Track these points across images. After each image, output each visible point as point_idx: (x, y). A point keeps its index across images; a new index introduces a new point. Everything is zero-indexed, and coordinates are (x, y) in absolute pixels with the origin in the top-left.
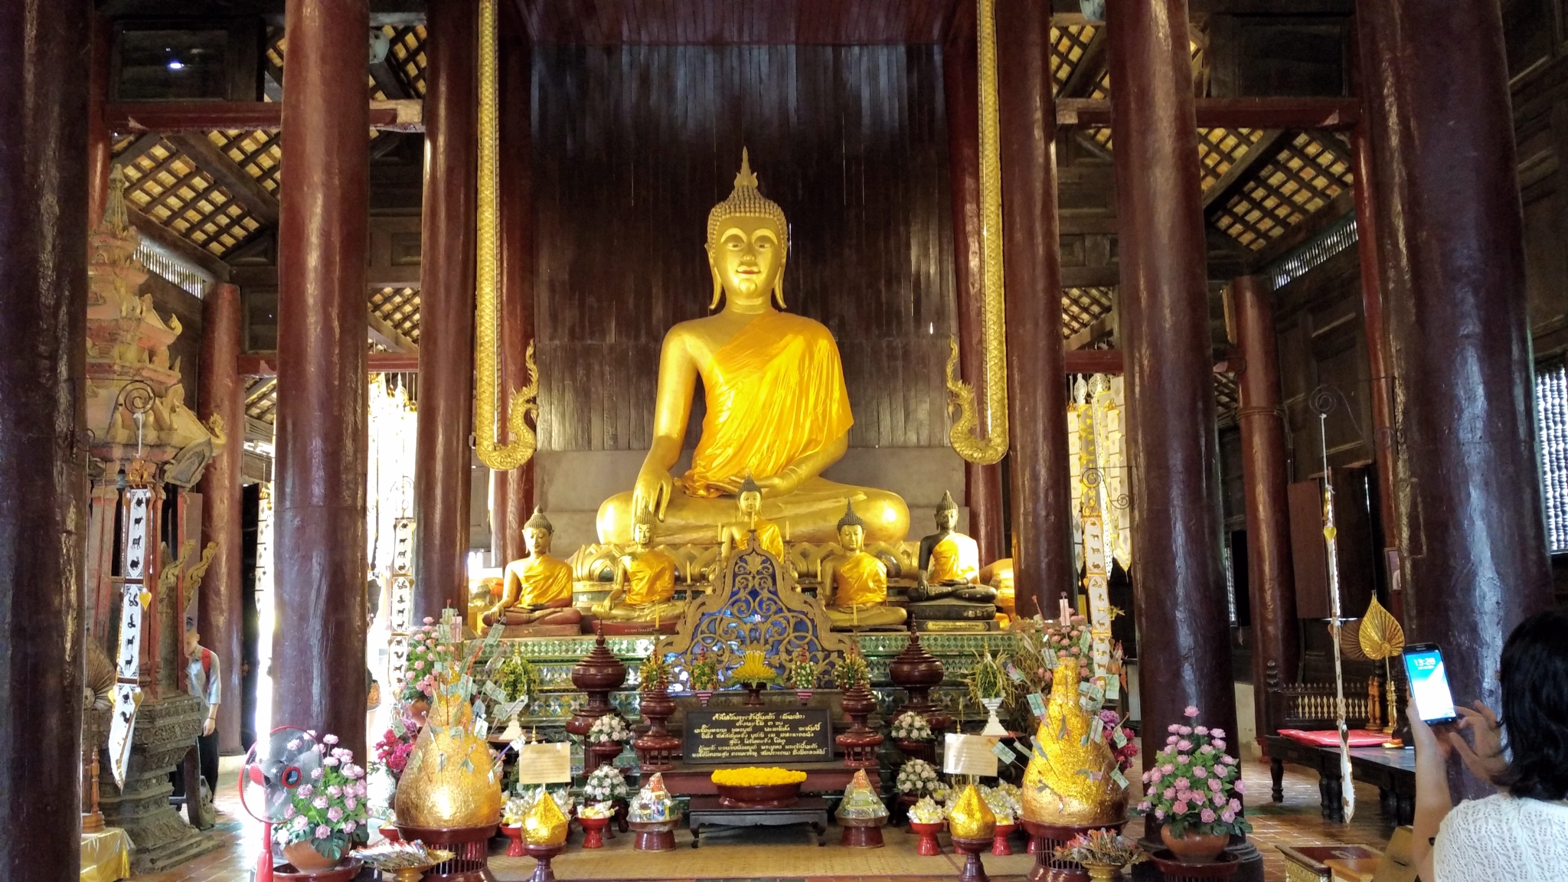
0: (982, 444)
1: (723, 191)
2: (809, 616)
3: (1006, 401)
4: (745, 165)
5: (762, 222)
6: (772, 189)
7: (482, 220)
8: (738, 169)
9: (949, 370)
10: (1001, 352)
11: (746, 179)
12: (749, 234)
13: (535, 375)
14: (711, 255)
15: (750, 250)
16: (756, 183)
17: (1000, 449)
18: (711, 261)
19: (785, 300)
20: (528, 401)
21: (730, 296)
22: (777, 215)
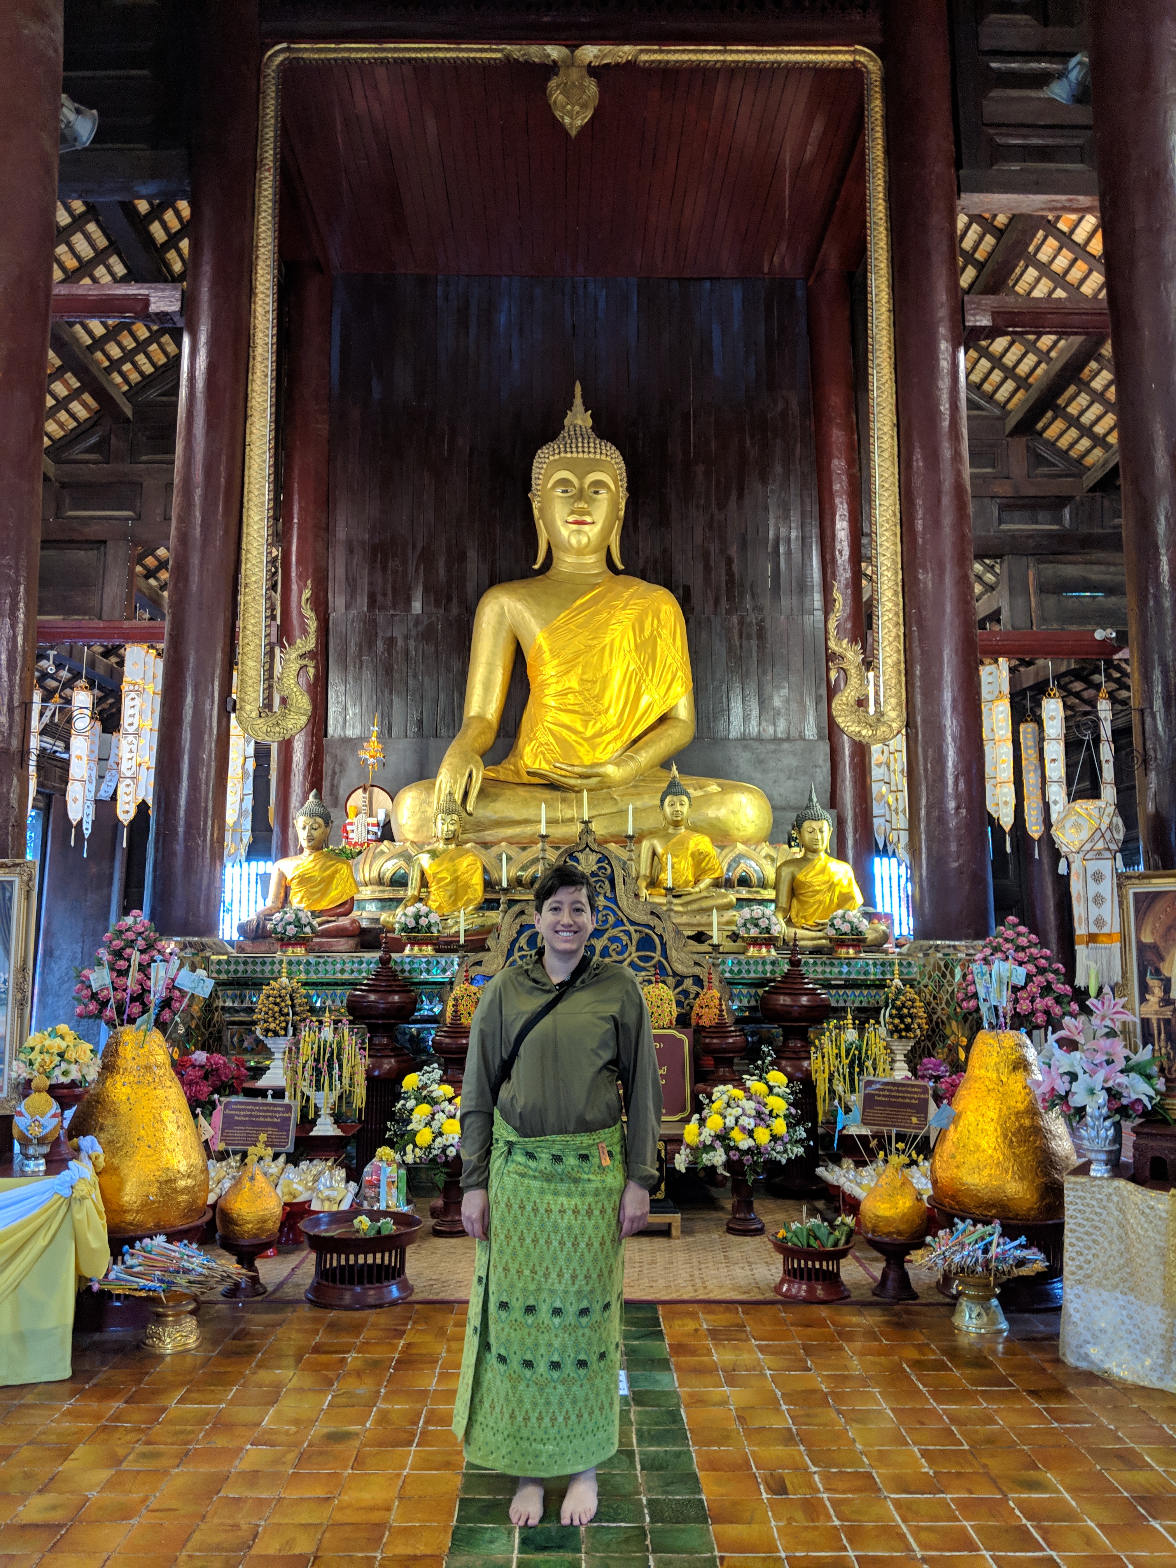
2: (659, 931)
3: (903, 666)
4: (578, 401)
5: (597, 465)
11: (578, 418)
12: (581, 478)
13: (312, 624)
14: (535, 505)
15: (582, 496)
16: (590, 422)
17: (894, 725)
18: (536, 513)
20: (302, 656)
21: (557, 553)
22: (615, 458)
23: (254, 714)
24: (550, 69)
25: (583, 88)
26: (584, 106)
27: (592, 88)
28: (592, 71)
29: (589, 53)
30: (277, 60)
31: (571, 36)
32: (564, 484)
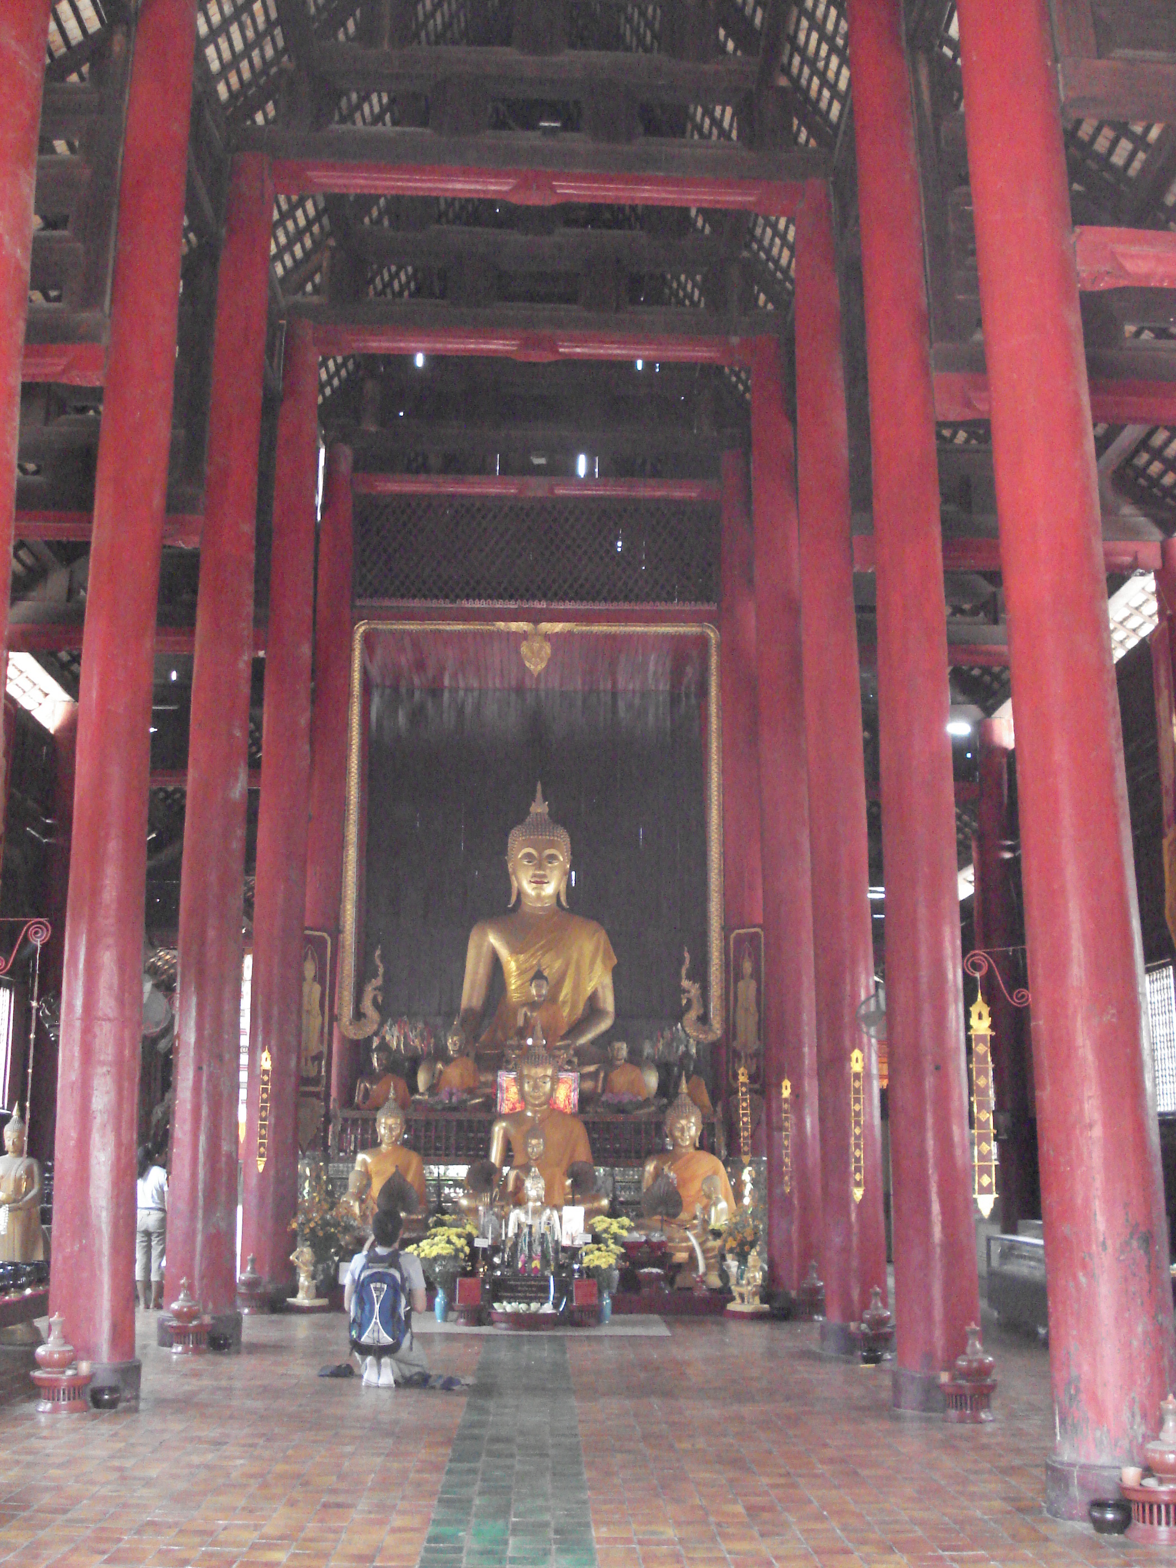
0: (705, 1028)
1: (520, 816)
4: (539, 795)
5: (552, 844)
6: (559, 817)
7: (347, 857)
8: (533, 798)
9: (684, 972)
10: (721, 960)
11: (539, 808)
12: (540, 851)
13: (381, 970)
14: (510, 865)
15: (540, 866)
16: (547, 810)
18: (510, 870)
19: (568, 903)
20: (375, 989)
21: (524, 899)
22: (563, 838)
23: (347, 1023)
24: (524, 636)
25: (541, 648)
26: (542, 660)
27: (547, 649)
28: (547, 637)
29: (546, 627)
30: (361, 630)
31: (536, 617)
32: (529, 856)
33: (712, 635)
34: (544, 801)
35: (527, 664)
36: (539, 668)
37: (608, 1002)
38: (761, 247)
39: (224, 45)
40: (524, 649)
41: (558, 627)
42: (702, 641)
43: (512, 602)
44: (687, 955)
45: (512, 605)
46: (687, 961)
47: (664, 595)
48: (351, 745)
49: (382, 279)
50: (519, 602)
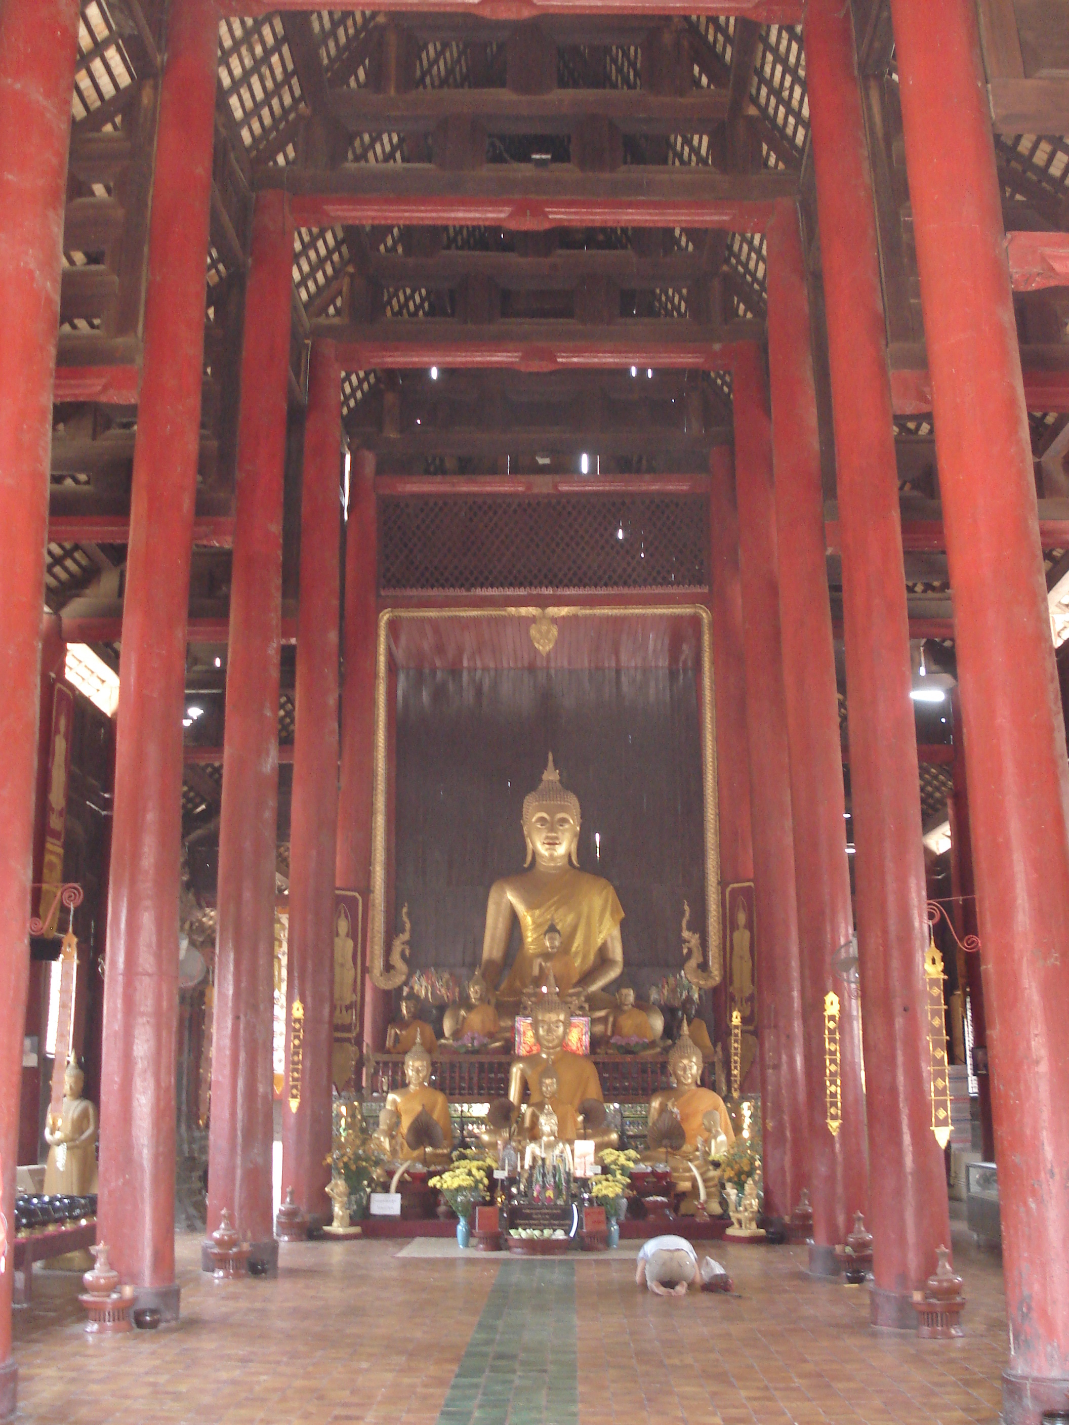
0: (705, 975)
3: (721, 946)
4: (550, 764)
5: (563, 809)
6: (569, 784)
7: (376, 823)
8: (545, 766)
9: (684, 924)
10: (718, 912)
11: (551, 775)
12: (552, 815)
13: (408, 926)
14: (525, 828)
15: (552, 829)
16: (558, 777)
17: (717, 978)
18: (525, 832)
19: (579, 862)
20: (403, 943)
21: (538, 859)
22: (573, 802)
23: (378, 975)
24: (533, 620)
25: (548, 631)
26: (549, 640)
27: (555, 631)
28: (555, 620)
29: (553, 611)
30: (386, 618)
31: (543, 602)
32: (542, 820)
33: (704, 615)
34: (556, 769)
35: (537, 645)
36: (547, 648)
37: (617, 952)
38: (739, 262)
39: (246, 96)
40: (533, 632)
41: (564, 611)
42: (696, 621)
43: (522, 589)
44: (686, 908)
45: (522, 592)
46: (687, 914)
47: (660, 580)
48: (378, 722)
49: (399, 301)
50: (528, 589)
